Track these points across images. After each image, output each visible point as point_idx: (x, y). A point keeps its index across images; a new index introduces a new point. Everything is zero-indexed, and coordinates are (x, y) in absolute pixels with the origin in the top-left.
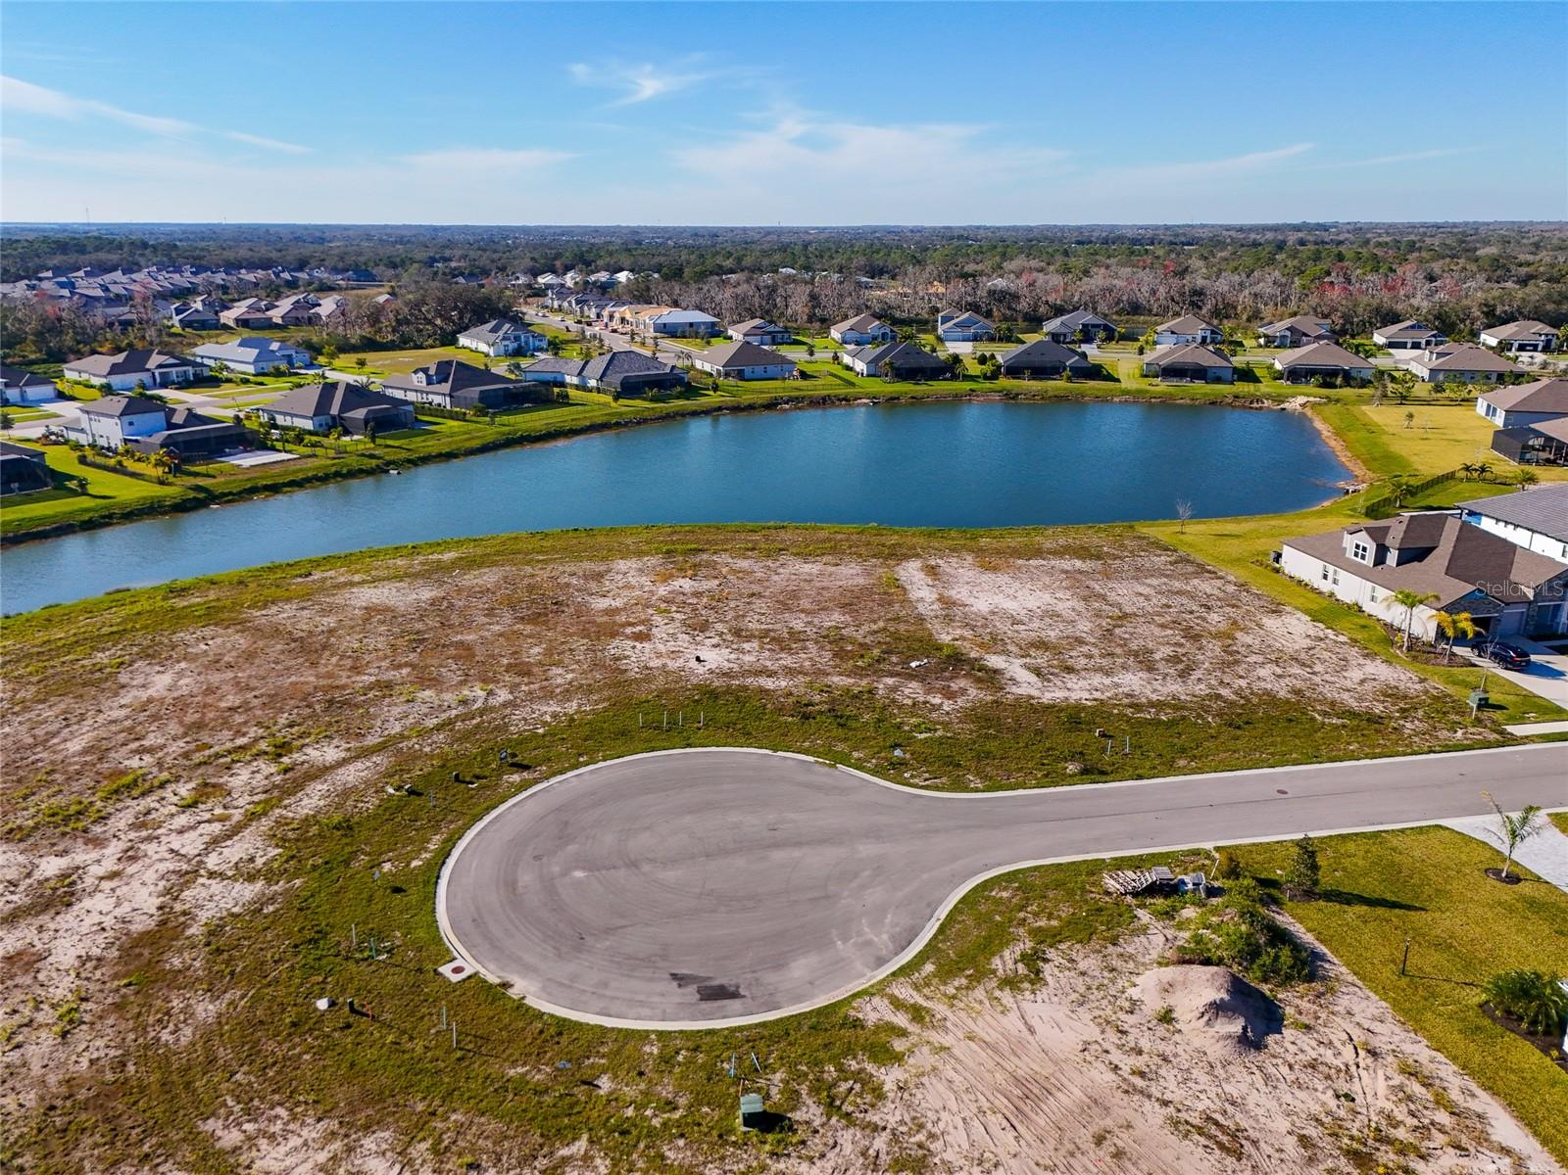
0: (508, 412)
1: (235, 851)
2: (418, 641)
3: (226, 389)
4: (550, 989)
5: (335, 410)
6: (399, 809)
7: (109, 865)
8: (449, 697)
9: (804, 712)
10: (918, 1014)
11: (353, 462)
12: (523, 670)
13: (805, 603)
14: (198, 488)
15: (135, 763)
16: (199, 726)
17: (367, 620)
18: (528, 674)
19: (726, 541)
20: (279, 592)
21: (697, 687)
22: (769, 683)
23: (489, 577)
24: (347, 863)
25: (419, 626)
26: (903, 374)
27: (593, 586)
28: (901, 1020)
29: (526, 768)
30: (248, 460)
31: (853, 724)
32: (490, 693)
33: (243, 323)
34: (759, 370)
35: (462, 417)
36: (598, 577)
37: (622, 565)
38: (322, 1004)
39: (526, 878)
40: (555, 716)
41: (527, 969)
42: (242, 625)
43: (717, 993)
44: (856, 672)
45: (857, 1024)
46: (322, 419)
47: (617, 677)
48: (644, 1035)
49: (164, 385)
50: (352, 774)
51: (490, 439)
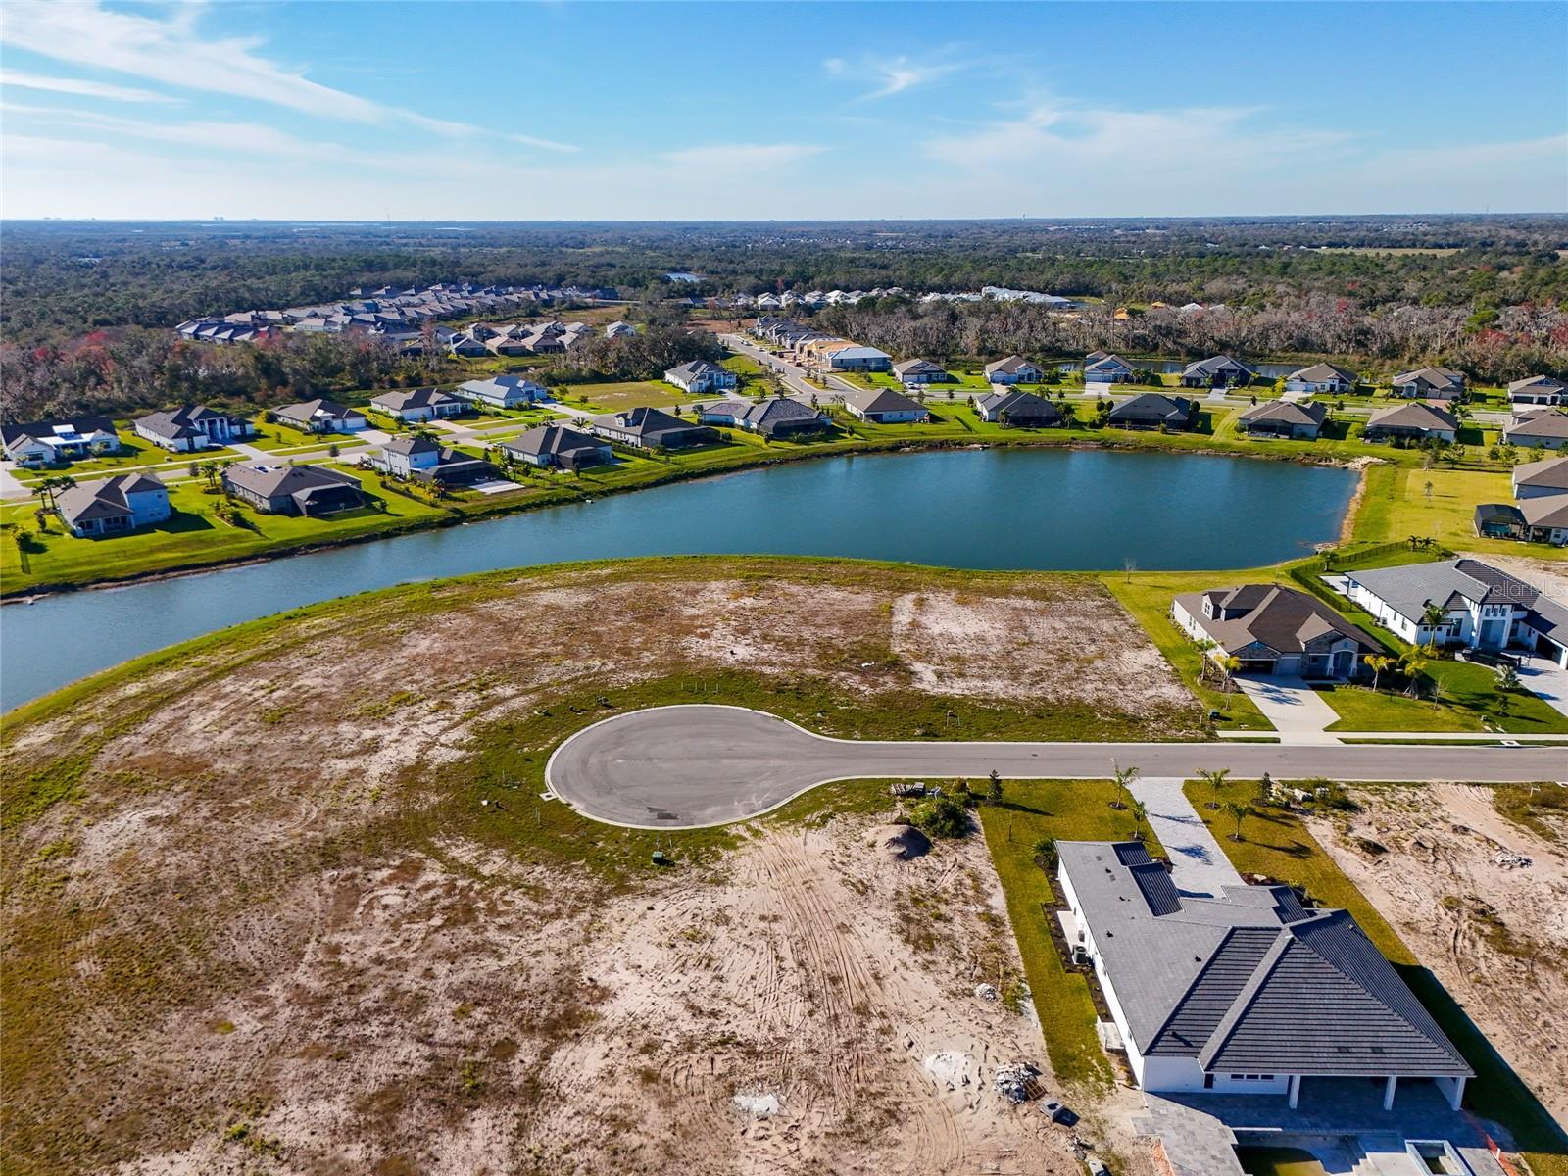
0: (682, 452)
1: (454, 735)
2: (571, 629)
3: (484, 421)
4: (587, 810)
5: (553, 450)
6: (538, 722)
7: (395, 736)
8: (580, 665)
9: (780, 688)
10: (756, 833)
11: (561, 492)
12: (626, 651)
13: (820, 621)
14: (455, 510)
15: (408, 688)
16: (442, 671)
17: (544, 613)
18: (629, 654)
19: (789, 571)
20: (497, 592)
21: (724, 669)
22: (767, 670)
23: (625, 589)
24: (507, 746)
25: (574, 620)
26: (1019, 422)
27: (689, 599)
28: (747, 835)
29: (610, 707)
30: (490, 489)
31: (806, 698)
32: (604, 664)
33: (503, 350)
34: (896, 415)
35: (646, 456)
36: (695, 592)
37: (714, 585)
38: (485, 802)
39: (593, 761)
40: (635, 680)
41: (581, 799)
42: (471, 612)
43: (665, 817)
44: (824, 668)
45: (727, 834)
46: (544, 456)
47: (680, 661)
48: (625, 829)
49: (440, 417)
50: (517, 703)
51: (663, 475)
